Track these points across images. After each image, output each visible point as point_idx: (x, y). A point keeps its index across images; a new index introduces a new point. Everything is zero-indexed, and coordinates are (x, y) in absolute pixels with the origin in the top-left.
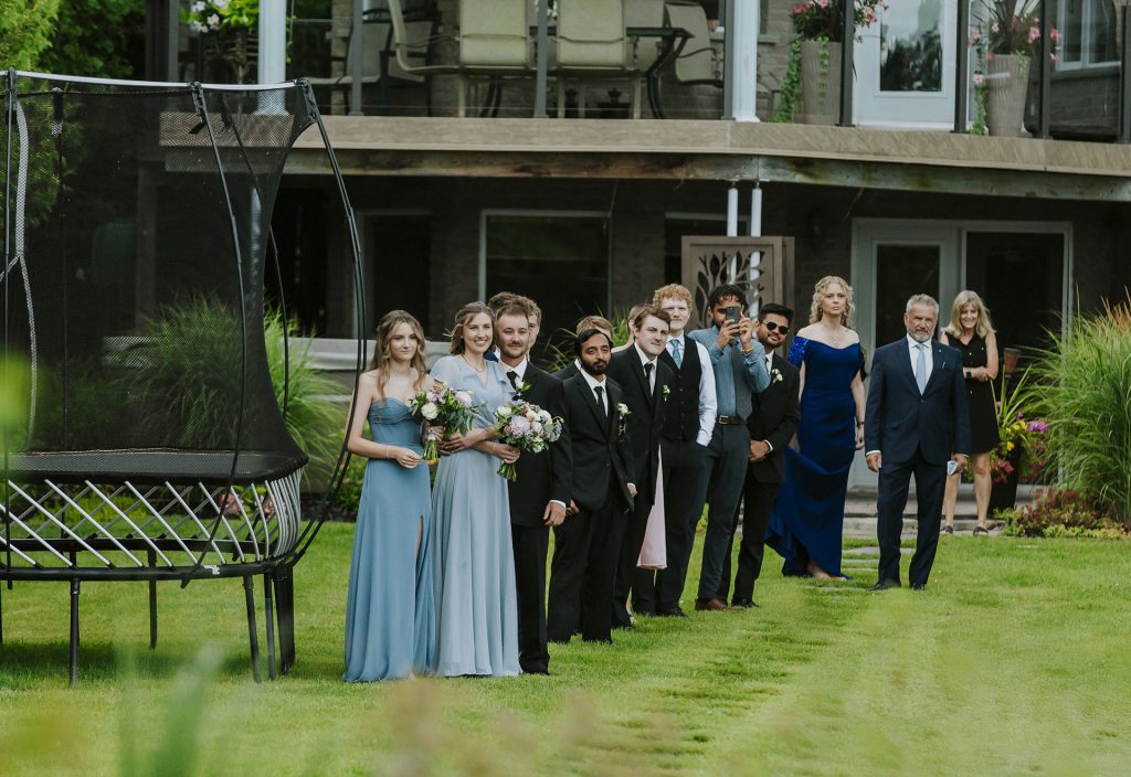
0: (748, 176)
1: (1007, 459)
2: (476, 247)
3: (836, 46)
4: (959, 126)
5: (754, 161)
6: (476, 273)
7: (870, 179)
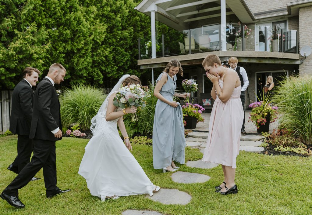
0: (225, 60)
1: (265, 117)
2: (202, 79)
3: (242, 38)
4: (265, 50)
5: (226, 58)
6: (202, 82)
7: (249, 61)
